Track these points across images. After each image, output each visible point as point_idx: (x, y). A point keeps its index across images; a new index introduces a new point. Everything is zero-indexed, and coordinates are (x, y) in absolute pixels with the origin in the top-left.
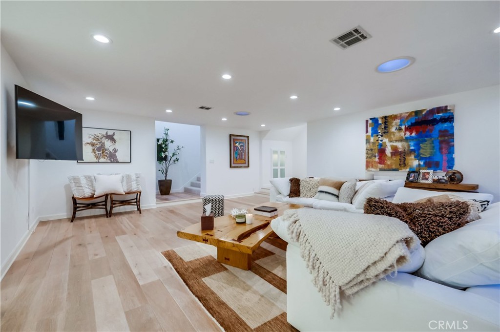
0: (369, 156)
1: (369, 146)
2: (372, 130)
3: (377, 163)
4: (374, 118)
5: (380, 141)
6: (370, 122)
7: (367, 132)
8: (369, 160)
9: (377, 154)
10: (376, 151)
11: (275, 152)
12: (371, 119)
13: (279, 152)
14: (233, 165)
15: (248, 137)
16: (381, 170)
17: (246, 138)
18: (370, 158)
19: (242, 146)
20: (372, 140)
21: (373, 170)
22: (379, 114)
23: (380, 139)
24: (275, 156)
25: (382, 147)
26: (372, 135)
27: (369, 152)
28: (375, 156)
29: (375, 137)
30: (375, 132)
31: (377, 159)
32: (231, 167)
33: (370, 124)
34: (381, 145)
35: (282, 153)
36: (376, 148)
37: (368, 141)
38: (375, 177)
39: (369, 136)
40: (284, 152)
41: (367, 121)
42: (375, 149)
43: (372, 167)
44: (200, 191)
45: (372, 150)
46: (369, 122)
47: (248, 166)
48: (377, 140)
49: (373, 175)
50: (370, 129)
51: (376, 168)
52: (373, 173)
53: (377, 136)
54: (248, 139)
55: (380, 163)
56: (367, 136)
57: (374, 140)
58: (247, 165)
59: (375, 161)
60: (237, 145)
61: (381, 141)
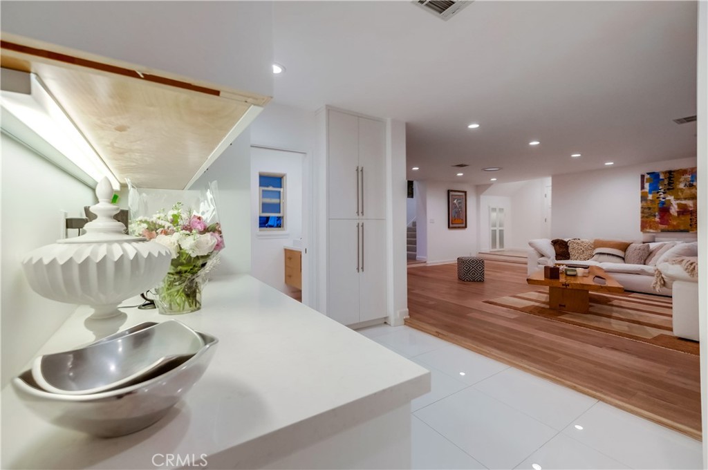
0: (646, 215)
1: (645, 204)
2: (650, 186)
3: (658, 223)
4: (654, 173)
5: (661, 199)
6: (647, 176)
7: (643, 187)
8: (645, 219)
9: (657, 213)
10: (656, 210)
11: (494, 210)
12: (648, 174)
13: (497, 210)
14: (451, 225)
15: (465, 192)
16: (663, 231)
17: (463, 194)
18: (647, 217)
19: (459, 203)
20: (650, 197)
21: (652, 231)
22: (661, 167)
23: (662, 196)
24: (494, 215)
25: (665, 206)
26: (650, 192)
27: (646, 211)
28: (655, 216)
29: (654, 193)
30: (654, 189)
31: (657, 219)
32: (449, 227)
33: (647, 179)
34: (664, 203)
35: (501, 210)
36: (656, 206)
37: (644, 198)
38: (656, 239)
39: (646, 192)
40: (503, 209)
41: (643, 177)
42: (654, 208)
43: (651, 228)
44: (415, 255)
45: (650, 208)
46: (645, 177)
47: (466, 227)
48: (658, 198)
49: (654, 237)
50: (647, 185)
51: (656, 228)
52: (654, 234)
53: (658, 192)
54: (466, 195)
55: (661, 223)
56: (642, 193)
57: (653, 197)
58: (464, 225)
59: (654, 222)
60: (455, 201)
61: (663, 198)
